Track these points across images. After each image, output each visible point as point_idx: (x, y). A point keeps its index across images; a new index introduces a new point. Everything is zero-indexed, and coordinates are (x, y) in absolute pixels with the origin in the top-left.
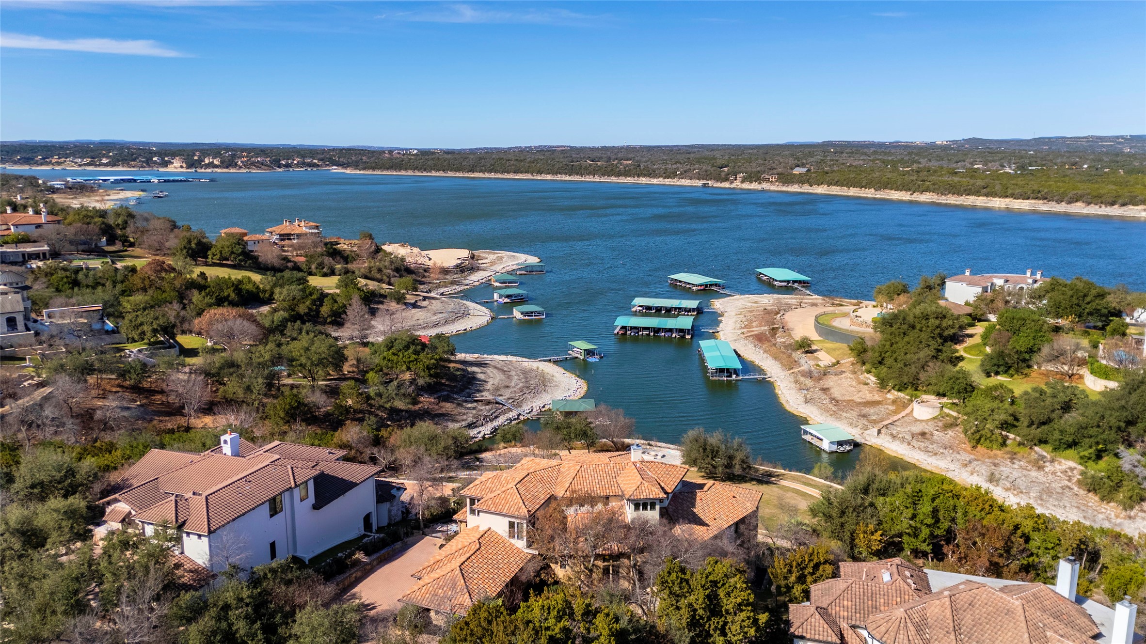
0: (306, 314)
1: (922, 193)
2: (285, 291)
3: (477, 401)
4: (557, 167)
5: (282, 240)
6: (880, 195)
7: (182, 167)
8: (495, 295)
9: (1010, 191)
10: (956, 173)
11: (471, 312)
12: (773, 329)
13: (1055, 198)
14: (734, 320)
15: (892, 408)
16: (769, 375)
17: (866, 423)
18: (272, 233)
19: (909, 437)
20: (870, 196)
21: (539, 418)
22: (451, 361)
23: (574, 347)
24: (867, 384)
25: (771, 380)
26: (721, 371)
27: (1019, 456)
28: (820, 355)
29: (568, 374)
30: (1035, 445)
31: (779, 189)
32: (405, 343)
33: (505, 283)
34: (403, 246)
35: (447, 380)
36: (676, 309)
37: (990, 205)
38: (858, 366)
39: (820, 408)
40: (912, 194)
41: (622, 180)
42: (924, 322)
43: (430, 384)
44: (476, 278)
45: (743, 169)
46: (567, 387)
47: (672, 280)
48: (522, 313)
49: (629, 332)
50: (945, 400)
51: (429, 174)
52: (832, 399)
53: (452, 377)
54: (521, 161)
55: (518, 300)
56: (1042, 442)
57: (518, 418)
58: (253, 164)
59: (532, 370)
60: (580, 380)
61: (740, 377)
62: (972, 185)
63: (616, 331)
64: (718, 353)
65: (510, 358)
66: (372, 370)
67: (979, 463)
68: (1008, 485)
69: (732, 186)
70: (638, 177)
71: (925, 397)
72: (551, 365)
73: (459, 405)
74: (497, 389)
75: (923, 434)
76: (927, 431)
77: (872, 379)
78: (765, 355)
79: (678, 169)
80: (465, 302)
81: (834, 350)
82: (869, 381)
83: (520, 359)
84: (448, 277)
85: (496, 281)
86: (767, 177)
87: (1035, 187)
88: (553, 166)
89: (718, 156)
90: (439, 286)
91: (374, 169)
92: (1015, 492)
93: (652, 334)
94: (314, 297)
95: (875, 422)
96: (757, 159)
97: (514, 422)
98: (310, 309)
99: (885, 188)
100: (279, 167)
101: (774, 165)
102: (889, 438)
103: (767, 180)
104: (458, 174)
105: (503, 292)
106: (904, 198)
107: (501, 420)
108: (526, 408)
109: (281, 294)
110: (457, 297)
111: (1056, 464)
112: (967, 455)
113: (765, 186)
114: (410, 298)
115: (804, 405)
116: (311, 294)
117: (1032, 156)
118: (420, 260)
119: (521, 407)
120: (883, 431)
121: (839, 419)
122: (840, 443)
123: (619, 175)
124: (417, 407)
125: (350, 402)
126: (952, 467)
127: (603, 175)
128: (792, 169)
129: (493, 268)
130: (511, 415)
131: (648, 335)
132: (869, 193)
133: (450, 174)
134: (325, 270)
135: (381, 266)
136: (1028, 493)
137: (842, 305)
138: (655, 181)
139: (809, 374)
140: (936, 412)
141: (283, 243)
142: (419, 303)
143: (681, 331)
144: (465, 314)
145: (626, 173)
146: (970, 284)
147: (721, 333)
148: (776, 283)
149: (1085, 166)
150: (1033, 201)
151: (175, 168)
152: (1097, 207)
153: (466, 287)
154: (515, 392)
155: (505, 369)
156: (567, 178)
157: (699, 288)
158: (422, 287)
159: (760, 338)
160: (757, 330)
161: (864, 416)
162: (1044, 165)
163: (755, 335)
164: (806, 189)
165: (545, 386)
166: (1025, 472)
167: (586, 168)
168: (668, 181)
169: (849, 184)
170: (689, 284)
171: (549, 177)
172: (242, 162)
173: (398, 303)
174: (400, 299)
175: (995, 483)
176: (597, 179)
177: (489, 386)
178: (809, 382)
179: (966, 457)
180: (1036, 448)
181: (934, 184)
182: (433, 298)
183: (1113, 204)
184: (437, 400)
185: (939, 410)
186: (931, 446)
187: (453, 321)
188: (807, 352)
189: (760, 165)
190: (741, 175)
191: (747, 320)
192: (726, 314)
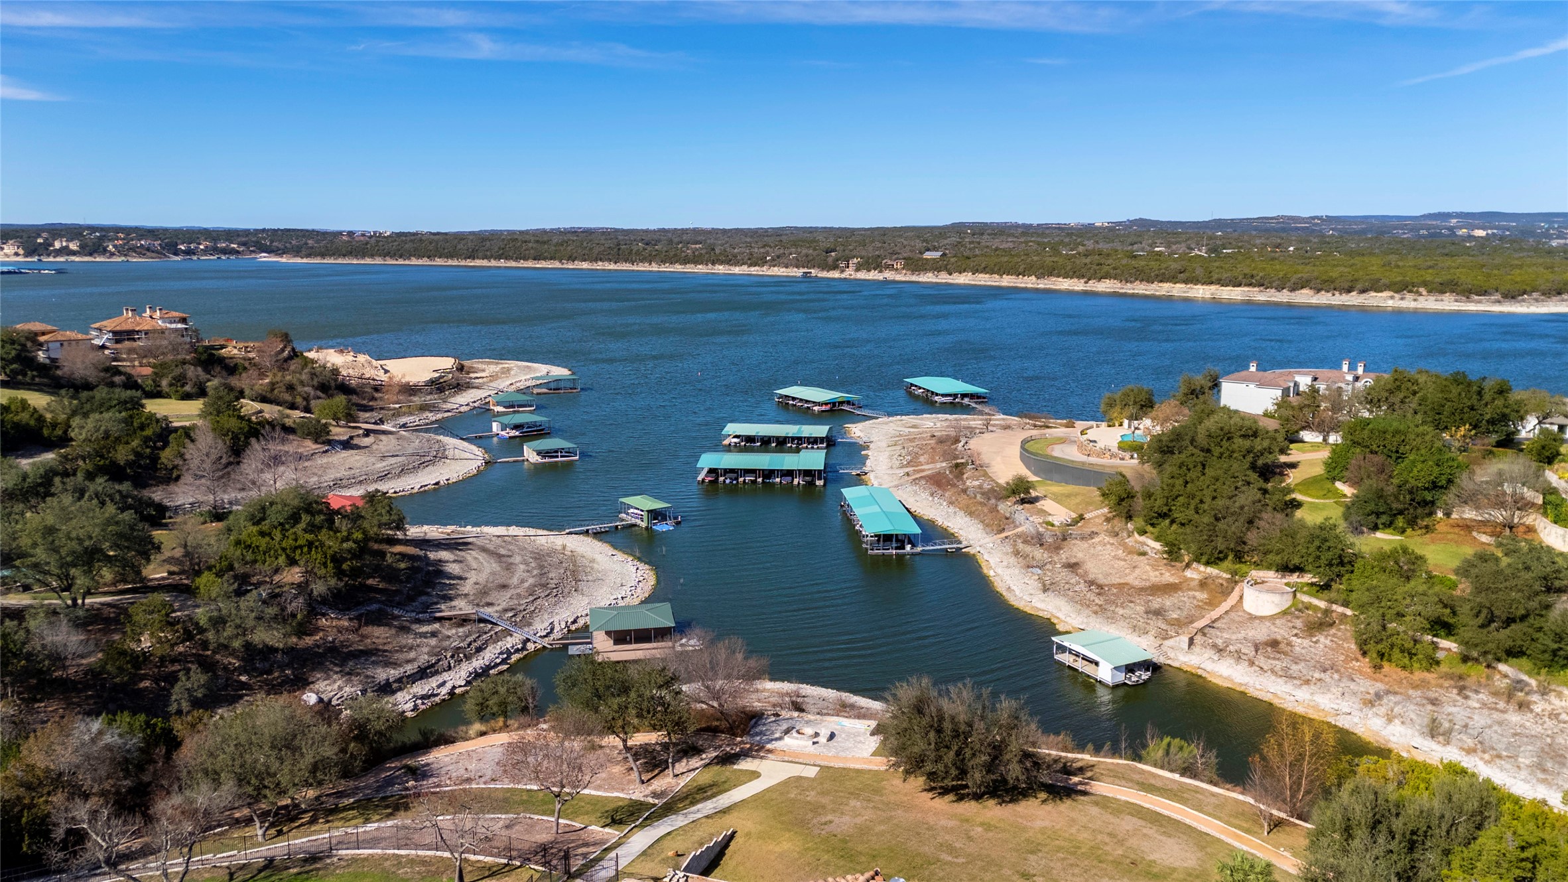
0: (129, 464)
1: (1099, 280)
2: (90, 423)
3: (440, 619)
4: (596, 250)
5: (117, 342)
6: (1043, 284)
7: (17, 254)
8: (495, 425)
9: (1215, 276)
10: (1135, 257)
11: (450, 453)
12: (957, 465)
13: (1274, 284)
14: (887, 454)
15: (1202, 596)
16: (965, 543)
17: (1164, 626)
18: (100, 330)
19: (1249, 650)
20: (1030, 286)
21: (566, 646)
22: (392, 541)
23: (630, 507)
24: (1144, 554)
25: (971, 551)
26: (887, 538)
27: (1469, 682)
28: (1047, 505)
29: (620, 556)
30: (1499, 660)
31: (907, 279)
32: (287, 511)
33: (513, 406)
34: (342, 352)
35: (383, 579)
36: (793, 439)
37: (1190, 294)
38: (1118, 524)
39: (1072, 600)
40: (1086, 283)
41: (690, 268)
42: (1225, 444)
43: (339, 591)
44: (463, 400)
45: (854, 253)
46: (619, 581)
47: (781, 396)
48: (539, 453)
49: (721, 479)
50: (1294, 578)
51: (407, 262)
52: (1091, 583)
53: (391, 575)
54: (545, 243)
55: (531, 433)
56: (1513, 653)
57: (524, 648)
58: (133, 249)
59: (552, 552)
60: (641, 566)
61: (919, 549)
62: (1166, 269)
63: (700, 478)
64: (876, 509)
65: (514, 530)
66: (210, 568)
67: (1398, 698)
68: (1470, 742)
69: (843, 276)
70: (713, 263)
71: (1256, 574)
72: (588, 540)
73: (404, 629)
74: (484, 592)
75: (1274, 644)
76: (1279, 638)
77: (1154, 545)
78: (951, 509)
79: (768, 254)
80: (441, 437)
81: (1068, 496)
82: (1146, 549)
83: (531, 531)
84: (415, 399)
85: (498, 404)
86: (890, 262)
87: (1247, 271)
88: (591, 249)
89: (820, 238)
90: (397, 414)
91: (323, 256)
92: (1487, 756)
93: (760, 480)
94: (148, 432)
95: (1179, 624)
96: (873, 242)
97: (515, 658)
98: (138, 454)
99: (1050, 274)
100: (176, 254)
101: (897, 249)
102: (1209, 653)
103: (890, 267)
104: (450, 262)
105: (506, 420)
106: (1076, 288)
107: (489, 655)
108: (540, 625)
109: (83, 430)
110: (427, 431)
111: (1552, 697)
112: (1368, 683)
113: (889, 275)
114: (339, 432)
115: (1042, 596)
116: (142, 427)
117: (1221, 238)
118: (369, 373)
119: (530, 624)
120: (1198, 639)
121: (1112, 619)
122: (1130, 669)
123: (685, 261)
124: (309, 641)
125: (146, 642)
126: (1345, 706)
127: (664, 262)
128: (921, 253)
129: (493, 384)
130: (509, 642)
131: (754, 482)
132: (1030, 282)
133: (439, 262)
134: (188, 388)
135: (295, 381)
136: (1513, 757)
137: (1048, 427)
138: (737, 270)
139: (1038, 540)
140: (1285, 602)
141: (119, 346)
142: (356, 441)
143: (807, 473)
144: (440, 456)
145: (696, 260)
146: (1262, 384)
147: (871, 476)
148: (937, 398)
149: (1291, 249)
150: (1246, 289)
151: (7, 255)
152: (1330, 294)
153: (446, 415)
154: (519, 595)
155: (503, 551)
156: (612, 266)
157: (824, 408)
158: (367, 415)
159: (937, 482)
160: (929, 469)
161: (1158, 613)
162: (1241, 247)
163: (928, 476)
164: (943, 278)
165: (577, 581)
166: (1496, 716)
167: (638, 253)
168: (754, 270)
169: (1002, 271)
170: (807, 401)
171: (585, 265)
172: (115, 246)
173: (316, 442)
174: (319, 434)
175: (1441, 738)
176: (654, 267)
177: (467, 587)
178: (1039, 554)
179: (1368, 686)
180: (1502, 667)
181: (1115, 269)
182: (384, 432)
183: (1349, 291)
184: (355, 623)
185: (1291, 596)
186: (1294, 667)
187: (416, 469)
188: (1023, 501)
189: (879, 249)
190: (855, 260)
191: (909, 454)
192: (871, 446)
